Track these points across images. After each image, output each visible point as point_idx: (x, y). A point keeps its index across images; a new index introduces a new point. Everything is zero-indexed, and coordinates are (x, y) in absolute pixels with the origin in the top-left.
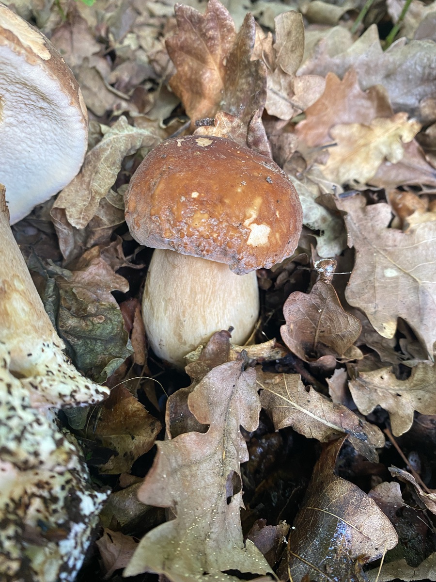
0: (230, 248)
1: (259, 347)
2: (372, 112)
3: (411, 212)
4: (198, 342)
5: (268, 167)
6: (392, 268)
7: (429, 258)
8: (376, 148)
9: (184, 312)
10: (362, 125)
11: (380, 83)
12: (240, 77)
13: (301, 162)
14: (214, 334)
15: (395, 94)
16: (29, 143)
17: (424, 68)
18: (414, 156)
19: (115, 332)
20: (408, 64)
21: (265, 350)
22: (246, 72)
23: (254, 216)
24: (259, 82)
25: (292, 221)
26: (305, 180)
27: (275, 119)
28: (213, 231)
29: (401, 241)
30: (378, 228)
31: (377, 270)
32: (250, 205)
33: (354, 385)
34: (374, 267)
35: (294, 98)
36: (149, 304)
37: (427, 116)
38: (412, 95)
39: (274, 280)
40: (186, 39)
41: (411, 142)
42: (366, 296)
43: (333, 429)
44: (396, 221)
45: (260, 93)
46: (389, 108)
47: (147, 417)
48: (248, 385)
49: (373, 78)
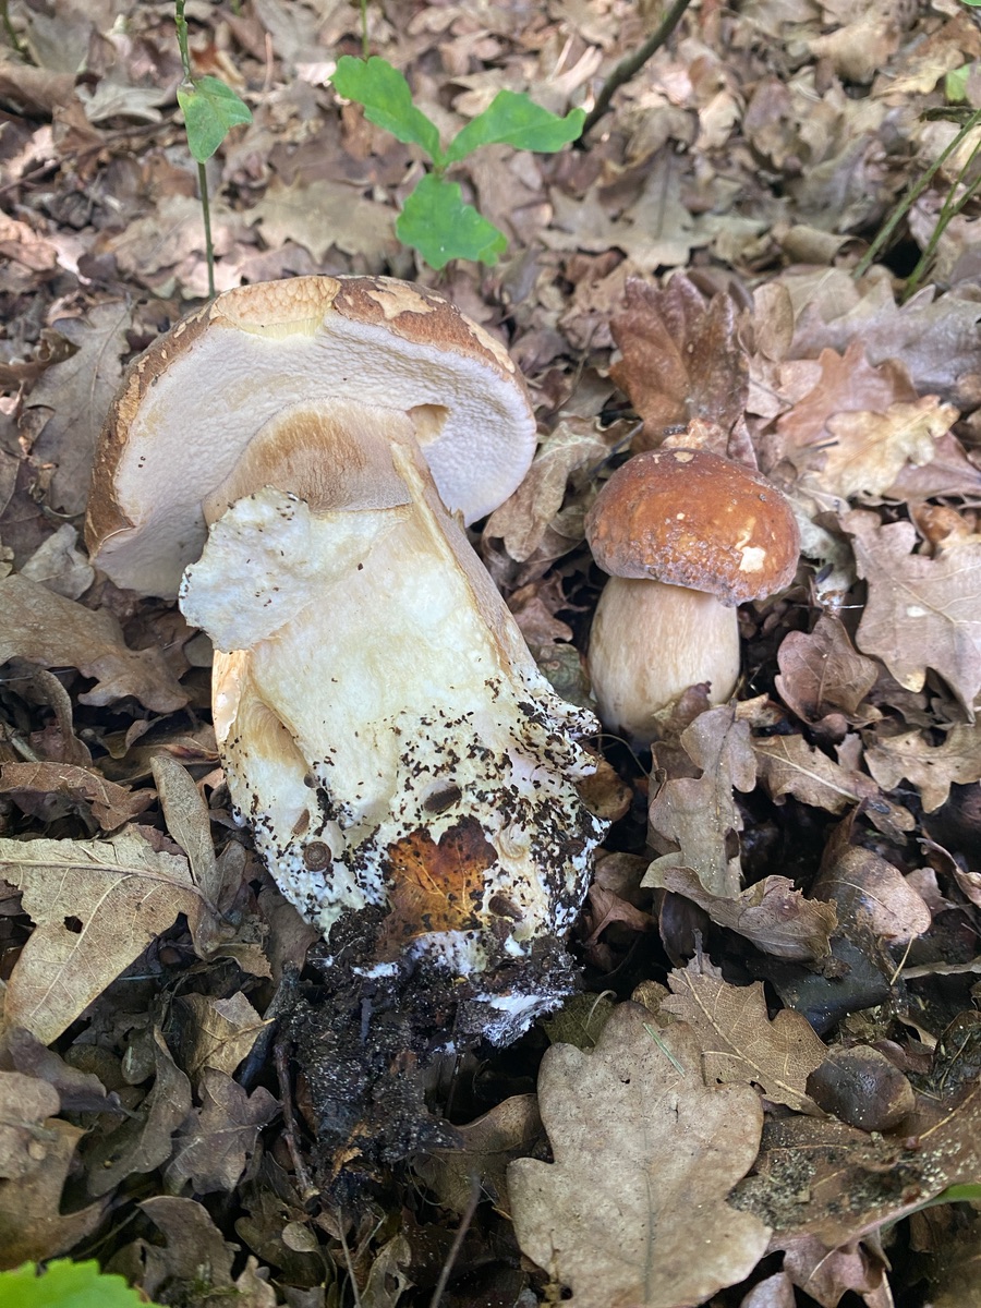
0: (721, 574)
1: (746, 704)
2: (887, 395)
3: (945, 534)
4: (667, 699)
5: (759, 483)
6: (918, 606)
7: (968, 592)
8: (895, 445)
9: (651, 660)
10: (874, 414)
11: (897, 356)
12: (713, 369)
13: (788, 469)
14: (689, 688)
15: (918, 370)
16: (460, 459)
17: (960, 334)
18: (951, 455)
19: (572, 681)
20: (936, 329)
21: (753, 707)
22: (722, 363)
23: (747, 538)
24: (739, 377)
25: (790, 544)
26: (796, 493)
27: (757, 417)
28: (701, 556)
29: (929, 571)
30: (897, 555)
31: (897, 609)
32: (743, 526)
33: (872, 756)
34: (893, 604)
35: (782, 390)
36: (602, 653)
37: (969, 398)
38: (945, 370)
39: (761, 624)
40: (638, 319)
41: (946, 435)
42: (884, 641)
43: (846, 797)
44: (925, 546)
45: (740, 391)
46: (910, 389)
47: (615, 781)
48: (740, 739)
49: (887, 349)
